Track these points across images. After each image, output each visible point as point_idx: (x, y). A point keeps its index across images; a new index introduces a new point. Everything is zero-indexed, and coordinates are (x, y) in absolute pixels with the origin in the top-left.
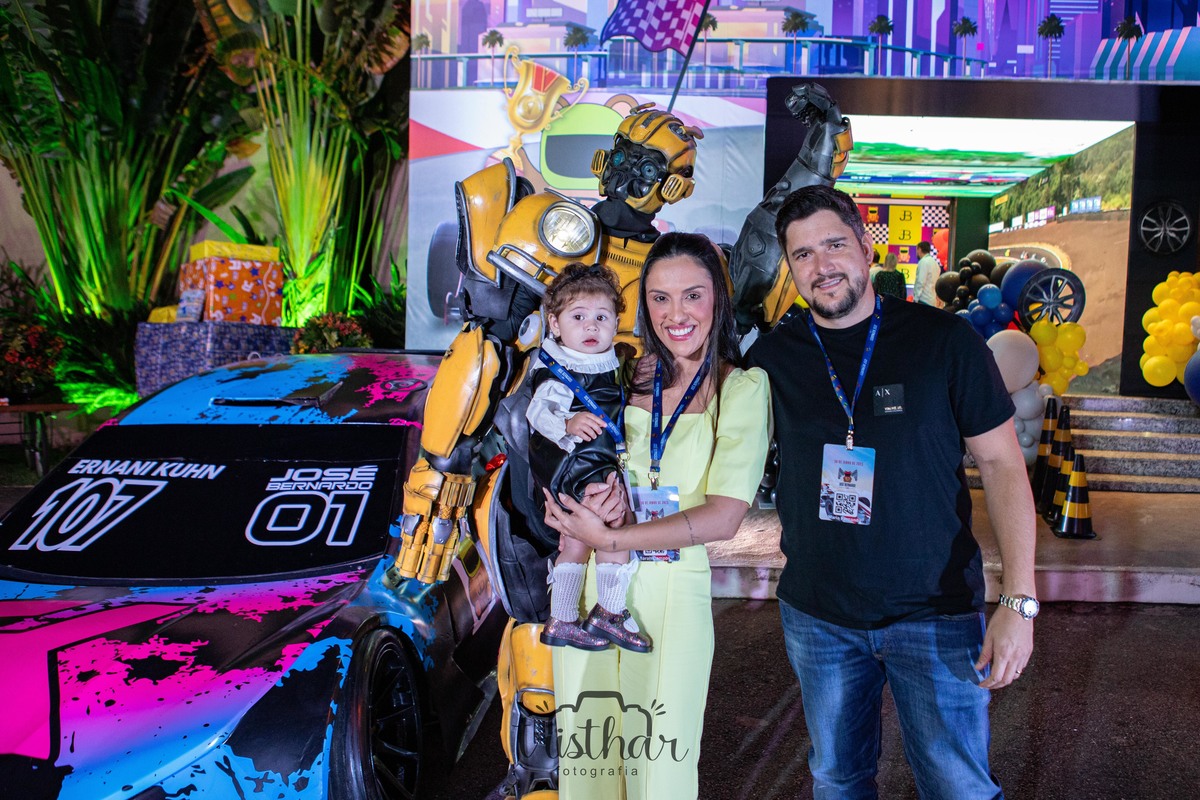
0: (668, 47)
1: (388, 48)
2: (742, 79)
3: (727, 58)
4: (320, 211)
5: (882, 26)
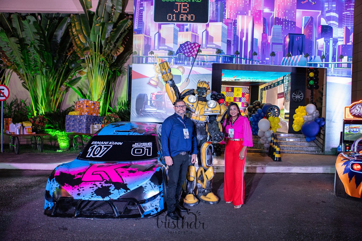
0: (191, 56)
1: (119, 50)
2: (207, 64)
3: (204, 59)
4: (100, 88)
5: (237, 53)
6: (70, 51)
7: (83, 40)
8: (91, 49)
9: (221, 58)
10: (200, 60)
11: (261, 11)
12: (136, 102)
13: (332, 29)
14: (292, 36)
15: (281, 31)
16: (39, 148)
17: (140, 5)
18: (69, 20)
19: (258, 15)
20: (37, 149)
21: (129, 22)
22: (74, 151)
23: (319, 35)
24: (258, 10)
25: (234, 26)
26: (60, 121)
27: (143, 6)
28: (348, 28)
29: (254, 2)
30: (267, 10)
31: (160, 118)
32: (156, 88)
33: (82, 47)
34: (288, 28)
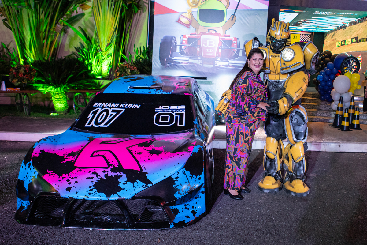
12: (160, 47)
22: (74, 115)
26: (54, 73)
31: (194, 71)
32: (189, 28)
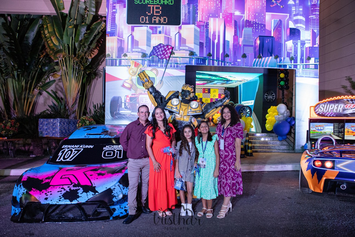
0: (164, 58)
1: (93, 52)
2: (180, 66)
3: (177, 61)
4: (75, 91)
5: (209, 55)
6: (42, 54)
7: (56, 43)
8: (65, 52)
9: (193, 60)
10: (173, 62)
11: (232, 14)
12: (110, 105)
13: (299, 32)
14: (262, 38)
15: (251, 33)
16: (11, 154)
17: (112, 7)
18: (40, 22)
19: (230, 18)
20: (9, 155)
21: (103, 24)
23: (287, 37)
24: (229, 12)
25: (206, 29)
27: (116, 8)
28: (315, 31)
29: (225, 5)
30: (237, 13)
32: (130, 90)
33: (55, 49)
34: (258, 31)
